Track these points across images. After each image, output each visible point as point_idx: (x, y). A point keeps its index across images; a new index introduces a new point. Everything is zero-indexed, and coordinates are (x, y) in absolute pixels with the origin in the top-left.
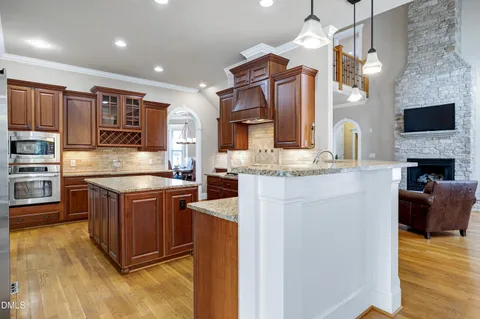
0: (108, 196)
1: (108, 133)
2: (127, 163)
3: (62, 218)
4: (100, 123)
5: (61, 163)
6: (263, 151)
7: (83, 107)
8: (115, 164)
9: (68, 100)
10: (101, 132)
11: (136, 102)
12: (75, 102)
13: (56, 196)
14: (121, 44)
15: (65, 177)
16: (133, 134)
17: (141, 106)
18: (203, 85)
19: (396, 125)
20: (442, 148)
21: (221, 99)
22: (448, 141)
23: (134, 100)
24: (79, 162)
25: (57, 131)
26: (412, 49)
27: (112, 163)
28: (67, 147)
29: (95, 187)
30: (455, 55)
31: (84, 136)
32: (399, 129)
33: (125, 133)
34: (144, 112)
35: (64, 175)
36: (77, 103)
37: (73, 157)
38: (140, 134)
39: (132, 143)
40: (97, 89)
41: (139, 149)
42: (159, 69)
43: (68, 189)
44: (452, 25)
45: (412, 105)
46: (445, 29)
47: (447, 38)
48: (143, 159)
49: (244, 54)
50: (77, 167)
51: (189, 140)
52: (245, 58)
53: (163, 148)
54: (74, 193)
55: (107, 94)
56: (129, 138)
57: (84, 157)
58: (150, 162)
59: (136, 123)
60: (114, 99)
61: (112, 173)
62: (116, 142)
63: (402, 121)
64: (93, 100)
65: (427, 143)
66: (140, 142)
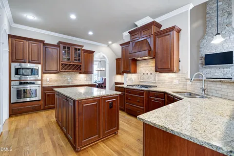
0: (67, 101)
1: (66, 65)
2: (74, 79)
3: (42, 108)
4: (61, 60)
5: (41, 80)
6: (145, 74)
7: (53, 51)
8: (69, 80)
9: (45, 48)
10: (62, 64)
11: (79, 50)
12: (49, 49)
13: (39, 97)
14: (73, 17)
15: (44, 87)
16: (77, 65)
17: (81, 52)
18: (110, 43)
19: (200, 62)
20: (225, 73)
21: (122, 48)
22: (229, 70)
23: (78, 49)
24: (51, 79)
25: (40, 63)
26: (208, 26)
27: (67, 80)
28: (45, 71)
29: (59, 94)
30: (232, 28)
31: (54, 66)
32: (202, 64)
33: (74, 65)
34: (83, 55)
35: (43, 86)
36: (50, 49)
37: (47, 77)
38: (81, 66)
39: (77, 70)
40: (60, 43)
41: (80, 73)
42: (91, 33)
43: (45, 93)
44: (230, 14)
45: (208, 53)
46: (226, 16)
47: (228, 20)
48: (82, 78)
49: (136, 23)
50: (50, 82)
51: (101, 69)
52: (137, 26)
53: (91, 73)
54: (48, 95)
55: (65, 46)
56: (75, 67)
57: (53, 76)
58: (85, 79)
59: (79, 60)
60: (68, 48)
61: (67, 85)
62: (69, 70)
63: (203, 60)
64: (58, 48)
65: (217, 70)
66: (81, 70)
